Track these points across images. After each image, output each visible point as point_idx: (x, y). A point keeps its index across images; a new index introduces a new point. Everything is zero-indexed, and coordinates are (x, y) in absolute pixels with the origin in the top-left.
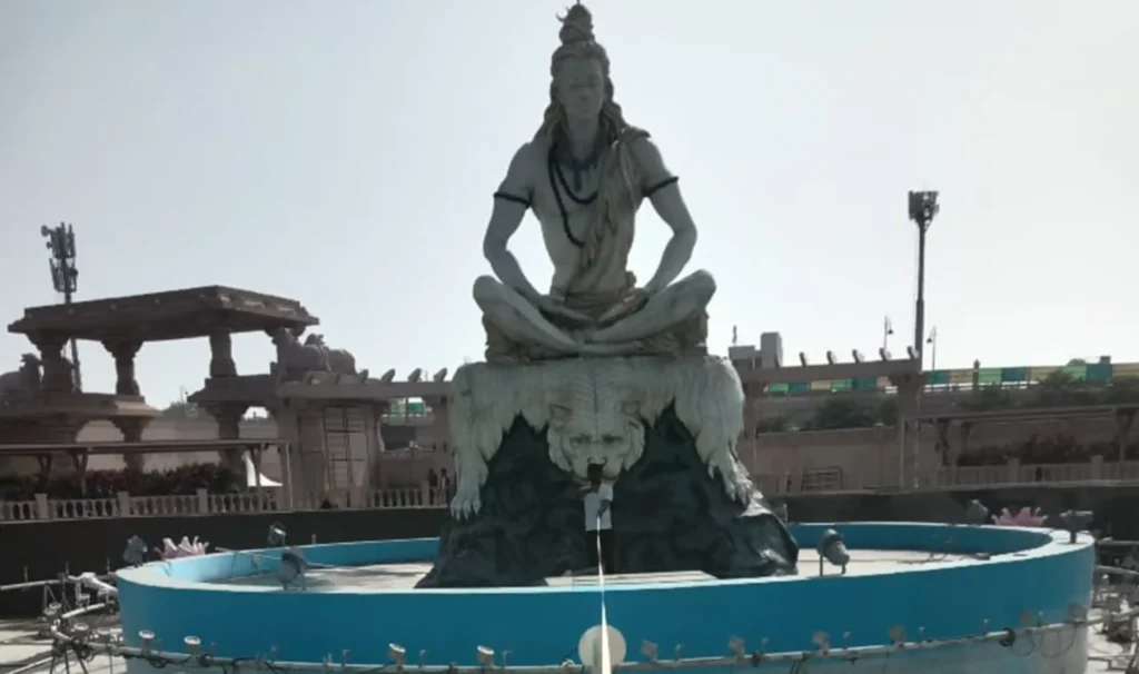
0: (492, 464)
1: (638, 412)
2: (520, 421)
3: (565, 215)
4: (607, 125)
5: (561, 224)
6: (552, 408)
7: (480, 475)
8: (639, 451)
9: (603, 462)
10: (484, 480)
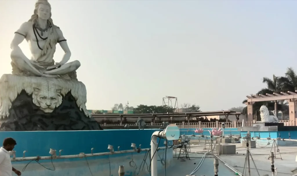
0: (13, 103)
1: (60, 93)
2: (23, 92)
3: (37, 41)
4: (49, 23)
5: (37, 43)
6: (34, 89)
7: (9, 106)
8: (61, 103)
9: (50, 104)
10: (10, 107)
